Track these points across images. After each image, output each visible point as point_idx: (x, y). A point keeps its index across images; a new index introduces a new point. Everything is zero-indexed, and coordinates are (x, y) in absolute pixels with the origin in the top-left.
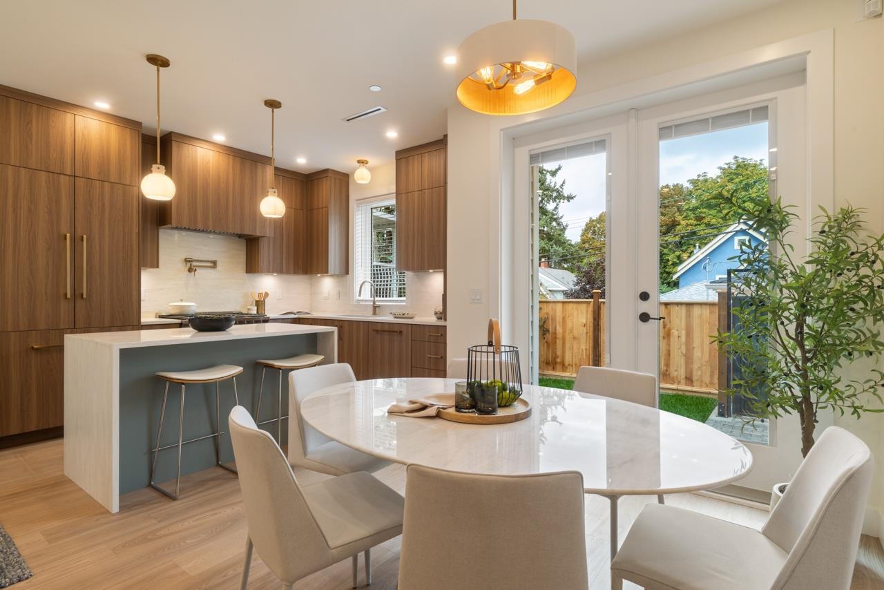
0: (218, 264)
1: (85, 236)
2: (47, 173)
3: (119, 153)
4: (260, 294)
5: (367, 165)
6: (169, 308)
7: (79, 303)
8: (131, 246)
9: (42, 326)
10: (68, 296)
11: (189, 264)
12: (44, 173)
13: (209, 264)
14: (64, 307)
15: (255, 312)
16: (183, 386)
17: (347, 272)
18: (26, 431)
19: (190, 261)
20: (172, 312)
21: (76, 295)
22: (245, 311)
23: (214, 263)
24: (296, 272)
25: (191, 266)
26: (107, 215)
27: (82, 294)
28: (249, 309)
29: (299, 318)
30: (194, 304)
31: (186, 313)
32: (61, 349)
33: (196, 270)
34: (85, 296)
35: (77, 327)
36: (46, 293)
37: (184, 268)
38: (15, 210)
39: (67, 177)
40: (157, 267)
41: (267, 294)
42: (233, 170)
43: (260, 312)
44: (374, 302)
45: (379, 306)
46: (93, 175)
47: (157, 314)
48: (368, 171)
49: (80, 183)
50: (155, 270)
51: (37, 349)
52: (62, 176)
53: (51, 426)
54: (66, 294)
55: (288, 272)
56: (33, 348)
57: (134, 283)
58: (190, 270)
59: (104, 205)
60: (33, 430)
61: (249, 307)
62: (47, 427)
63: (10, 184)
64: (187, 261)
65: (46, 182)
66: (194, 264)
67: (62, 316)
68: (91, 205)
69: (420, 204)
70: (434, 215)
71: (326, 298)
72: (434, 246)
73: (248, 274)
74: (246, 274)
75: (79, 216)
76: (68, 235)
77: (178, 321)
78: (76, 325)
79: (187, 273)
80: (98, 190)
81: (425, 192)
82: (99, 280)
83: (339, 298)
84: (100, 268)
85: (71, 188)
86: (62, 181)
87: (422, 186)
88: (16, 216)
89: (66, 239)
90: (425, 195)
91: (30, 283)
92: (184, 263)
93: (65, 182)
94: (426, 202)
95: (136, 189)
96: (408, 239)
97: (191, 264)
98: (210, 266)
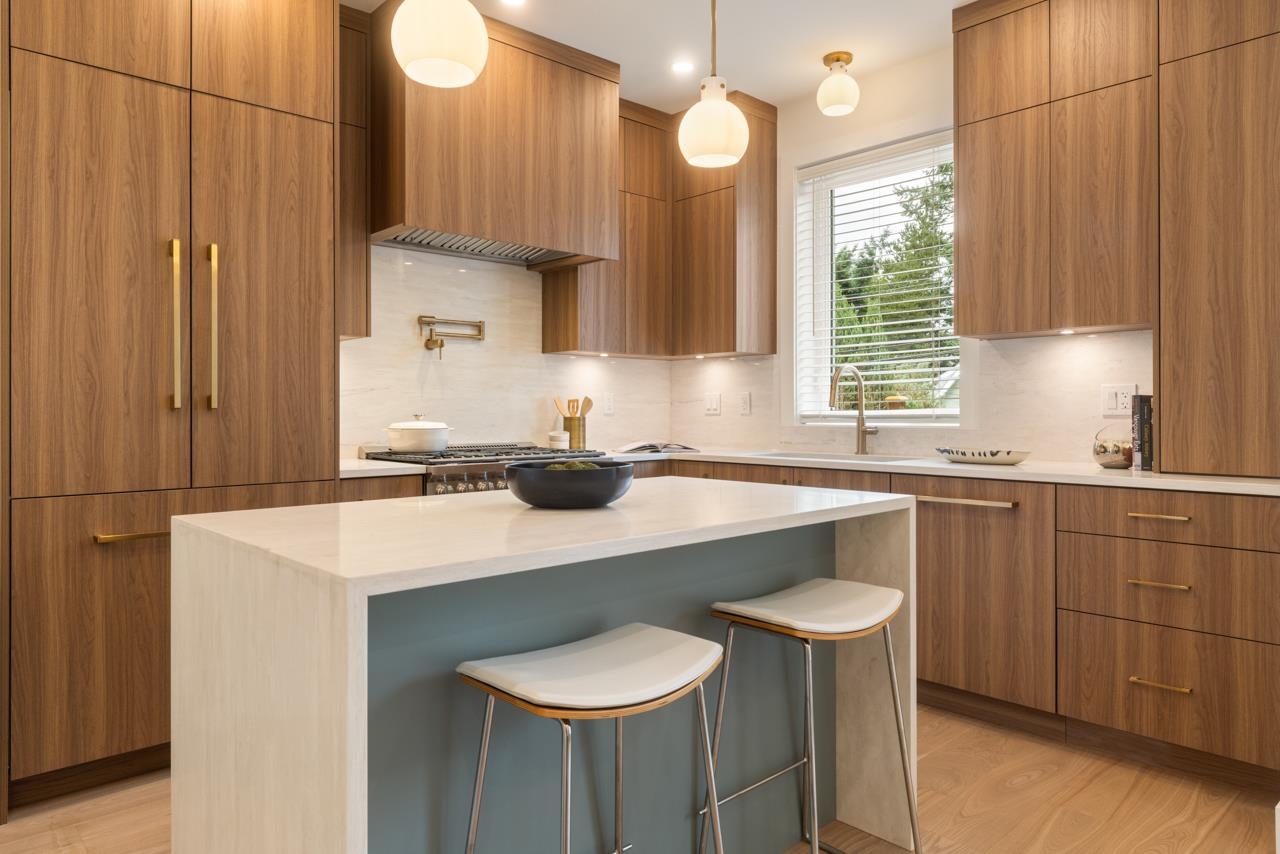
0: (487, 330)
1: (215, 249)
2: (128, 79)
3: (290, 36)
4: (572, 403)
5: (848, 67)
6: (392, 435)
7: (203, 421)
8: (318, 275)
9: (118, 484)
10: (178, 404)
11: (426, 331)
12: (122, 79)
13: (469, 331)
14: (168, 430)
15: (565, 445)
16: (568, 728)
17: (773, 349)
19: (429, 324)
20: (398, 445)
21: (197, 401)
22: (542, 443)
23: (479, 327)
24: (651, 350)
25: (432, 334)
26: (263, 196)
27: (209, 399)
28: (552, 439)
29: (670, 461)
30: (441, 425)
31: (427, 447)
32: (161, 542)
33: (442, 345)
34: (214, 404)
35: (196, 484)
36: (126, 394)
37: (415, 338)
38: (53, 176)
39: (174, 91)
40: (368, 334)
41: (588, 403)
42: (535, 89)
43: (575, 445)
44: (861, 420)
45: (874, 432)
46: (234, 89)
47: (360, 449)
48: (853, 81)
49: (204, 105)
50: (365, 339)
51: (106, 545)
52: (163, 89)
53: (140, 746)
54: (172, 399)
55: (635, 350)
56: (95, 539)
57: (325, 370)
58: (429, 344)
59: (256, 167)
60: (99, 756)
61: (552, 434)
62: (129, 749)
63: (44, 106)
64: (423, 321)
65: (126, 104)
66: (438, 329)
67: (163, 457)
68: (228, 167)
69: (1046, 142)
70: (1100, 167)
71: (712, 412)
72: (1102, 257)
73: (547, 355)
74: (542, 355)
75: (201, 194)
76: (177, 244)
77: (420, 469)
78: (195, 477)
79: (422, 350)
80: (243, 127)
81: (1064, 107)
82: (245, 360)
83: (748, 412)
84: (249, 332)
85: (185, 123)
86: (163, 103)
87: (1053, 89)
88: (57, 191)
89: (171, 254)
90: (1066, 114)
91: (89, 370)
92: (418, 327)
93: (168, 101)
94: (1069, 133)
95: (326, 129)
96: (1000, 244)
97: (431, 330)
98: (471, 337)
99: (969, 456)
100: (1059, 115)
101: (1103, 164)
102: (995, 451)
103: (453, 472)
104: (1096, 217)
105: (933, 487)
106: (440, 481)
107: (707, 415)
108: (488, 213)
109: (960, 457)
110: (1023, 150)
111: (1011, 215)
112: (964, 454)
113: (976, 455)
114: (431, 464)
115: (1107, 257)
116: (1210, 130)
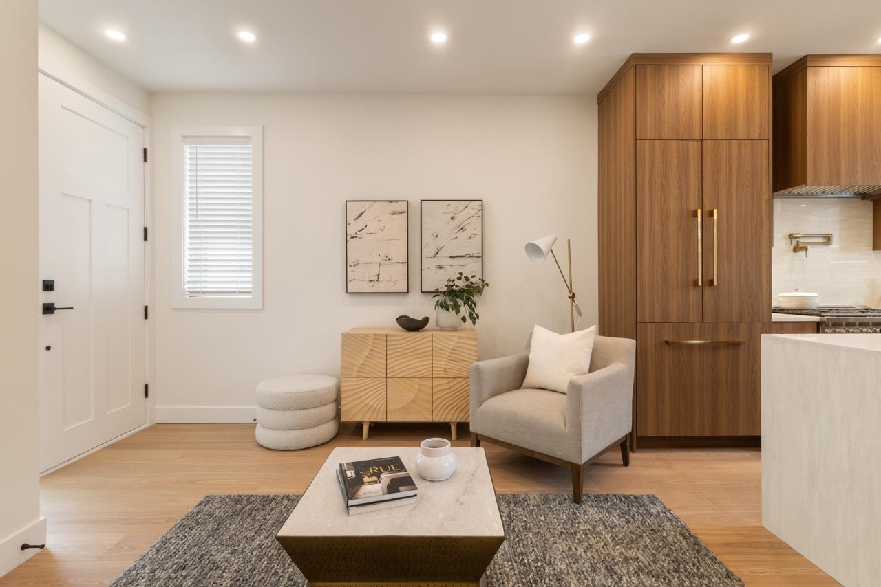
0: (834, 239)
1: (715, 211)
2: (677, 142)
3: (747, 101)
6: (782, 300)
7: (708, 291)
9: (674, 319)
10: (699, 283)
11: (795, 242)
12: (674, 141)
13: (821, 240)
14: (693, 295)
18: (661, 435)
19: (796, 238)
20: (786, 305)
21: (706, 282)
23: (828, 237)
25: (798, 243)
26: (734, 182)
27: (713, 281)
30: (814, 295)
33: (805, 249)
34: (715, 283)
35: (705, 321)
36: (677, 280)
38: (650, 189)
39: (695, 142)
46: (720, 135)
49: (708, 144)
52: (691, 142)
53: (682, 435)
54: (697, 281)
56: (665, 341)
57: (764, 266)
58: (796, 249)
59: (731, 169)
62: (678, 435)
64: (791, 237)
65: (676, 152)
66: (803, 240)
67: (691, 308)
68: (718, 171)
73: (875, 252)
74: (872, 251)
75: (707, 186)
76: (699, 211)
77: (816, 319)
78: (704, 317)
79: (792, 253)
80: (725, 152)
82: (726, 263)
84: (728, 248)
85: (700, 154)
86: (691, 147)
88: (652, 195)
89: (696, 216)
91: (663, 270)
92: (789, 241)
93: (693, 146)
95: (765, 142)
97: (798, 241)
98: (824, 244)
103: (835, 321)
106: (827, 326)
108: (860, 170)
114: (823, 316)
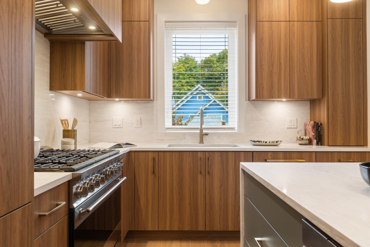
4: (64, 121)
44: (202, 130)
45: (207, 134)
69: (288, 34)
70: (305, 46)
71: (118, 126)
72: (306, 76)
74: (49, 91)
81: (294, 24)
83: (140, 126)
87: (290, 17)
90: (295, 27)
94: (296, 33)
96: (272, 67)
99: (268, 143)
100: (292, 26)
101: (306, 46)
102: (277, 141)
104: (304, 63)
105: (271, 156)
107: (113, 128)
109: (264, 143)
110: (280, 35)
111: (276, 57)
112: (266, 142)
113: (271, 142)
115: (307, 76)
116: (341, 42)
